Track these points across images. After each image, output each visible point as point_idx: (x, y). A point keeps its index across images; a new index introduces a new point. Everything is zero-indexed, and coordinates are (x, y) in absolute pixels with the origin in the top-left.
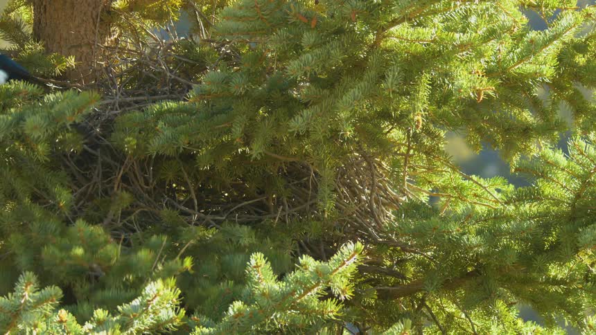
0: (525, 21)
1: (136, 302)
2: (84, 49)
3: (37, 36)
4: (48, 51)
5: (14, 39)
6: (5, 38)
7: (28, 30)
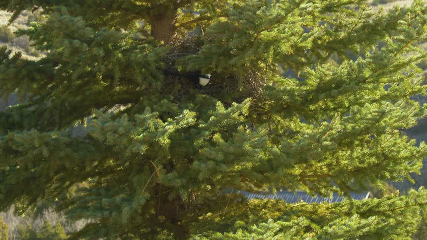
0: (303, 30)
1: (181, 116)
2: (167, 38)
3: (152, 34)
4: (155, 39)
5: (145, 36)
6: (143, 35)
7: (149, 33)
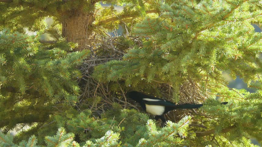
0: (254, 29)
1: (103, 138)
2: (82, 40)
3: (64, 35)
4: (68, 41)
5: (55, 37)
6: (51, 36)
7: (60, 33)
